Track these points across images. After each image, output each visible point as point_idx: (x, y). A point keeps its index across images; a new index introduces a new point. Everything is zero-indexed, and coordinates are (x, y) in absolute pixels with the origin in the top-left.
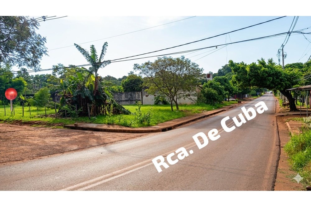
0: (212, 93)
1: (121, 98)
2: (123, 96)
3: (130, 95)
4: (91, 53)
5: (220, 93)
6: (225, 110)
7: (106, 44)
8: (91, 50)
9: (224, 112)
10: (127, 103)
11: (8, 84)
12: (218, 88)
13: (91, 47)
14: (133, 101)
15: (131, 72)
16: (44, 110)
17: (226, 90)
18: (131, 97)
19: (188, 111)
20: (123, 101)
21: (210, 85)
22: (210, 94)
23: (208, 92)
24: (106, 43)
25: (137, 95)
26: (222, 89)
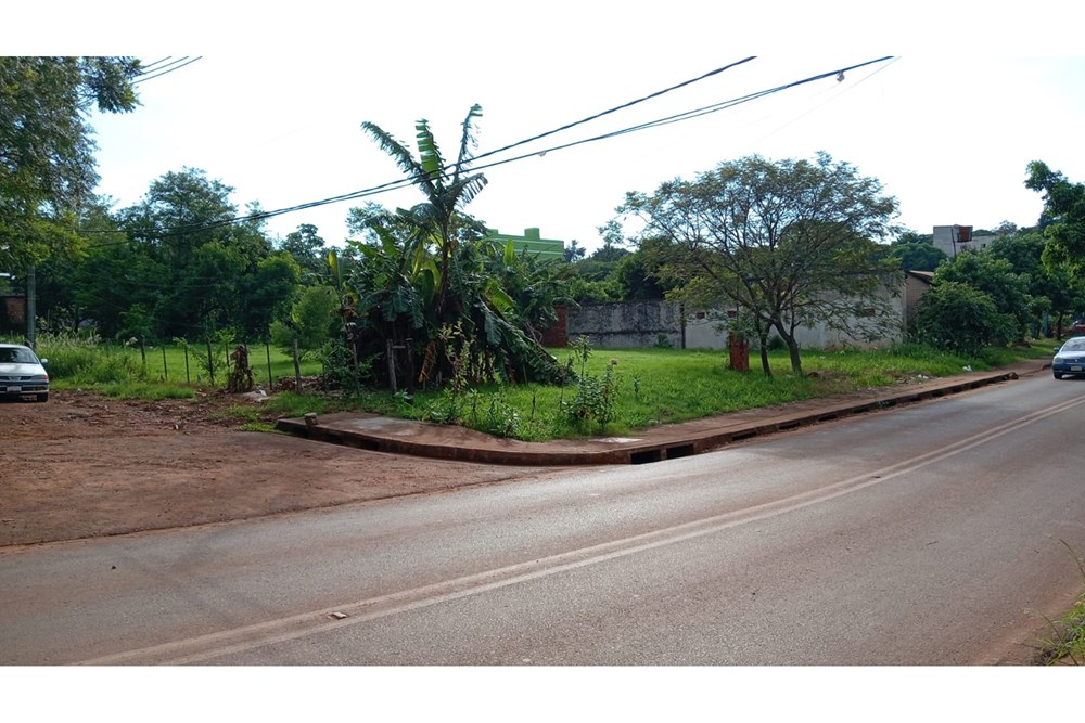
0: (968, 305)
1: (609, 322)
2: (617, 314)
3: (640, 311)
4: (421, 149)
5: (1009, 303)
6: (1015, 377)
7: (475, 110)
8: (422, 139)
9: (1011, 382)
10: (629, 341)
11: (244, 274)
12: (1000, 283)
13: (418, 128)
14: (649, 332)
15: (611, 223)
16: (292, 362)
17: (1038, 290)
18: (643, 317)
19: (843, 376)
20: (615, 333)
21: (964, 271)
22: (960, 307)
23: (952, 300)
24: (477, 107)
25: (663, 313)
26: (1019, 286)
